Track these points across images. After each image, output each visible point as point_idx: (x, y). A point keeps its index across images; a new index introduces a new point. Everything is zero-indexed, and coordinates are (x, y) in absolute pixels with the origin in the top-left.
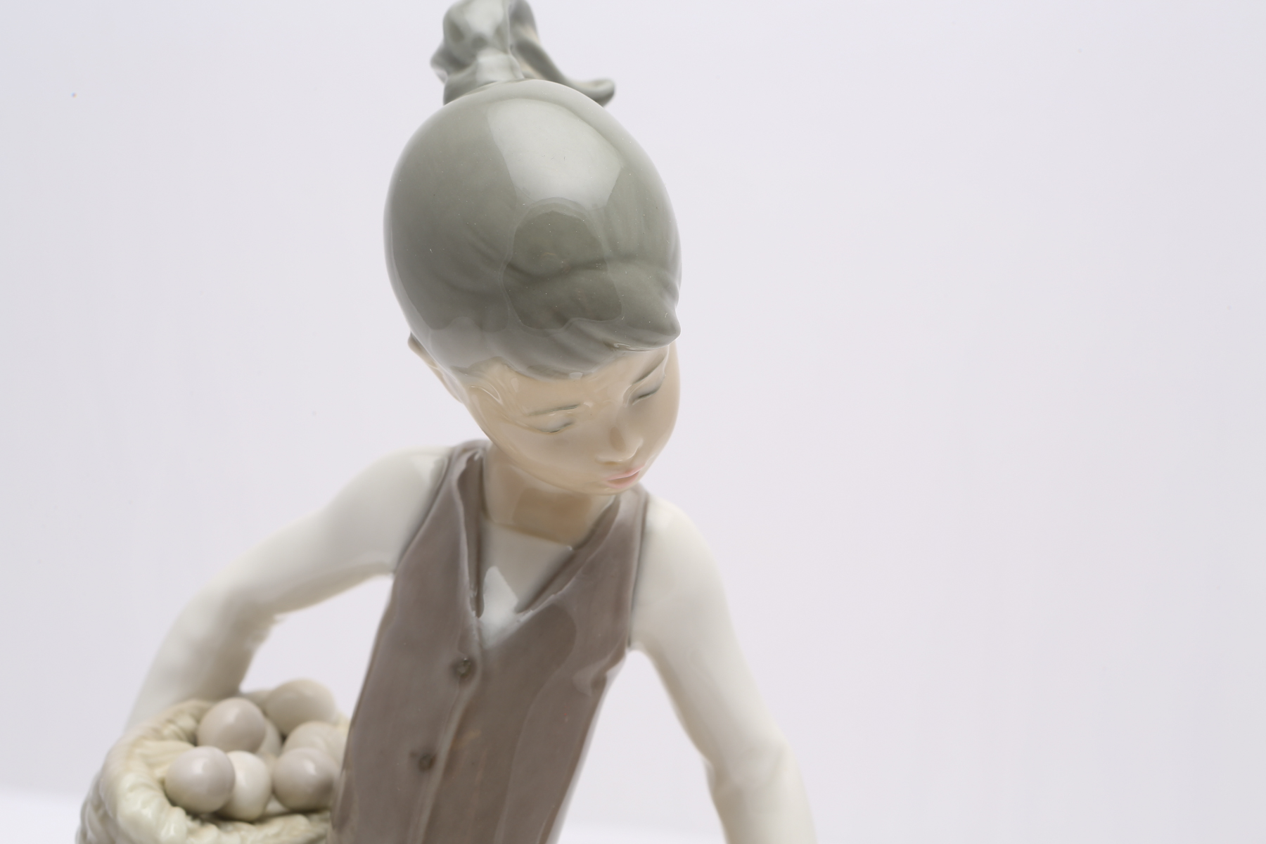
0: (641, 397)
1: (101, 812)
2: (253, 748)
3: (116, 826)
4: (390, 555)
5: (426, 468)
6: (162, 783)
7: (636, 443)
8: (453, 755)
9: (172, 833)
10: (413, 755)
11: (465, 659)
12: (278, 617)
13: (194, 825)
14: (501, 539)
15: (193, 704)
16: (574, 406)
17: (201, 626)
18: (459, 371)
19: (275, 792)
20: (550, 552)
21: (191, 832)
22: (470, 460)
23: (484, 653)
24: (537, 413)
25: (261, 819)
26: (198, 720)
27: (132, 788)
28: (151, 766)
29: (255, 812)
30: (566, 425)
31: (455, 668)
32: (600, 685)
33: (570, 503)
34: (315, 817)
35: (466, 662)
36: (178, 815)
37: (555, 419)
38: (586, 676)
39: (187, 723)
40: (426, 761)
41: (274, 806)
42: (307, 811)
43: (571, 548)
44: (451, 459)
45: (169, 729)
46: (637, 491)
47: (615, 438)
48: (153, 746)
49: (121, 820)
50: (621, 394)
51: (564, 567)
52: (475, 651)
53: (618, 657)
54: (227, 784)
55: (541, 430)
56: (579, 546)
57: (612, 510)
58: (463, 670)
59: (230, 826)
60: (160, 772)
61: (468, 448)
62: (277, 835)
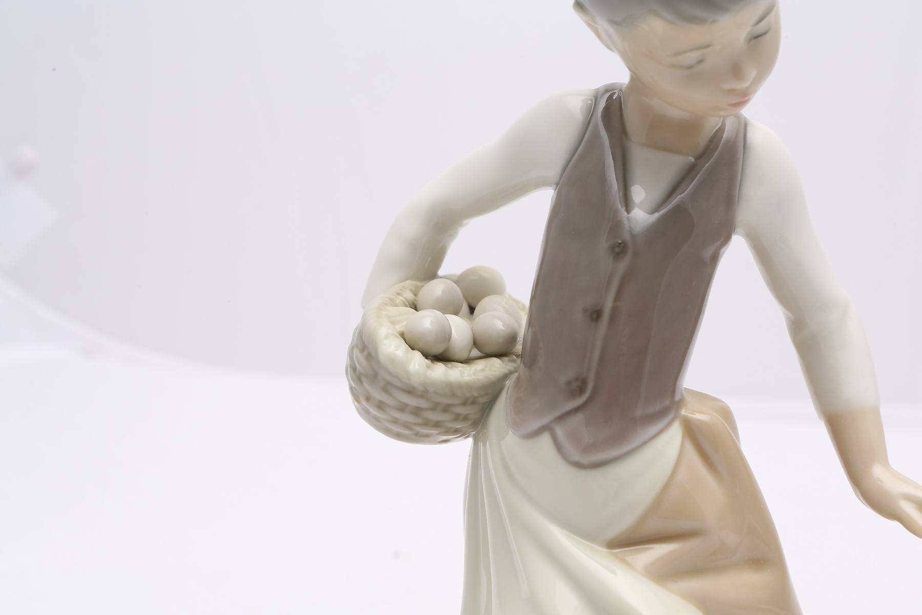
0: (756, 38)
1: (365, 353)
2: (456, 313)
3: (378, 362)
4: (554, 170)
5: (577, 106)
6: (402, 335)
7: (752, 73)
8: (615, 311)
9: (417, 367)
10: (585, 311)
11: (620, 242)
12: (466, 221)
13: (428, 362)
14: (640, 156)
15: (409, 283)
16: (707, 46)
17: (412, 229)
18: (614, 23)
19: (476, 344)
20: (676, 163)
21: (428, 367)
22: (611, 97)
23: (633, 237)
24: (677, 54)
25: (467, 361)
26: (415, 295)
27: (387, 337)
28: (393, 323)
29: (464, 355)
30: (700, 61)
31: (612, 248)
32: (715, 259)
33: (689, 127)
34: (506, 359)
35: (620, 243)
36: (417, 355)
37: (692, 57)
38: (707, 253)
39: (409, 296)
40: (596, 315)
41: (475, 353)
42: (499, 355)
43: (692, 159)
44: (596, 98)
45: (399, 300)
46: (738, 117)
47: (736, 70)
48: (391, 310)
49: (382, 358)
50: (742, 36)
51: (689, 172)
52: (627, 236)
53: (727, 239)
54: (446, 336)
55: (680, 67)
56: (698, 158)
57: (721, 130)
58: (617, 250)
59: (450, 365)
60: (399, 328)
61: (609, 90)
62: (483, 370)
